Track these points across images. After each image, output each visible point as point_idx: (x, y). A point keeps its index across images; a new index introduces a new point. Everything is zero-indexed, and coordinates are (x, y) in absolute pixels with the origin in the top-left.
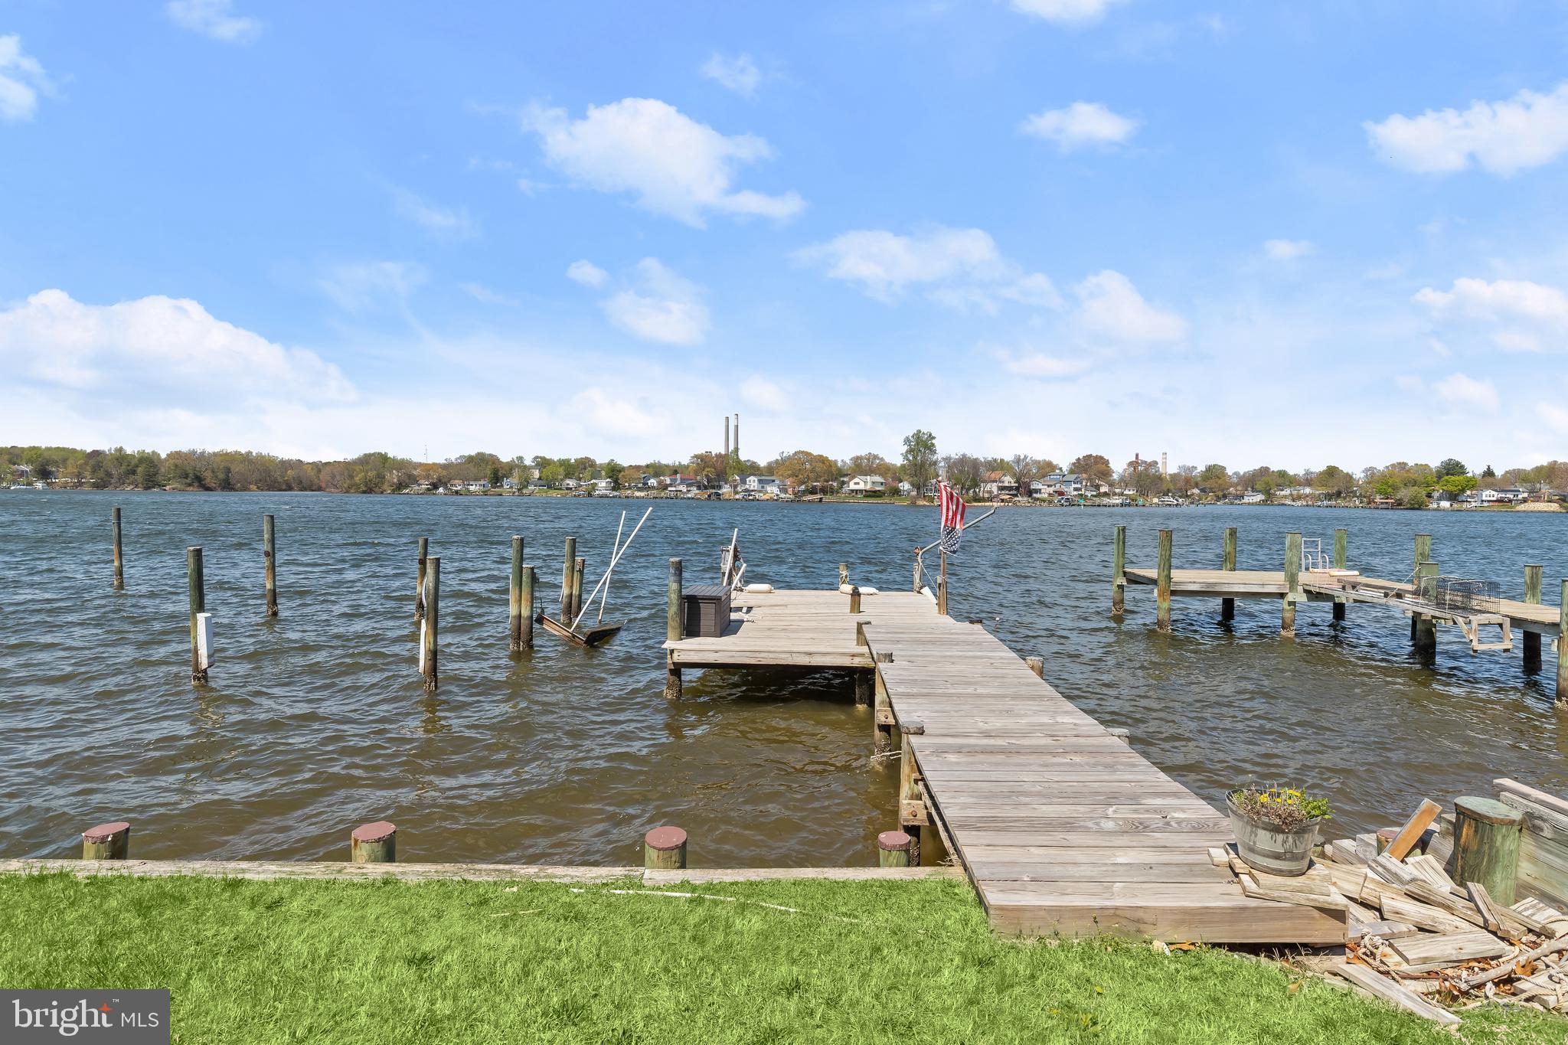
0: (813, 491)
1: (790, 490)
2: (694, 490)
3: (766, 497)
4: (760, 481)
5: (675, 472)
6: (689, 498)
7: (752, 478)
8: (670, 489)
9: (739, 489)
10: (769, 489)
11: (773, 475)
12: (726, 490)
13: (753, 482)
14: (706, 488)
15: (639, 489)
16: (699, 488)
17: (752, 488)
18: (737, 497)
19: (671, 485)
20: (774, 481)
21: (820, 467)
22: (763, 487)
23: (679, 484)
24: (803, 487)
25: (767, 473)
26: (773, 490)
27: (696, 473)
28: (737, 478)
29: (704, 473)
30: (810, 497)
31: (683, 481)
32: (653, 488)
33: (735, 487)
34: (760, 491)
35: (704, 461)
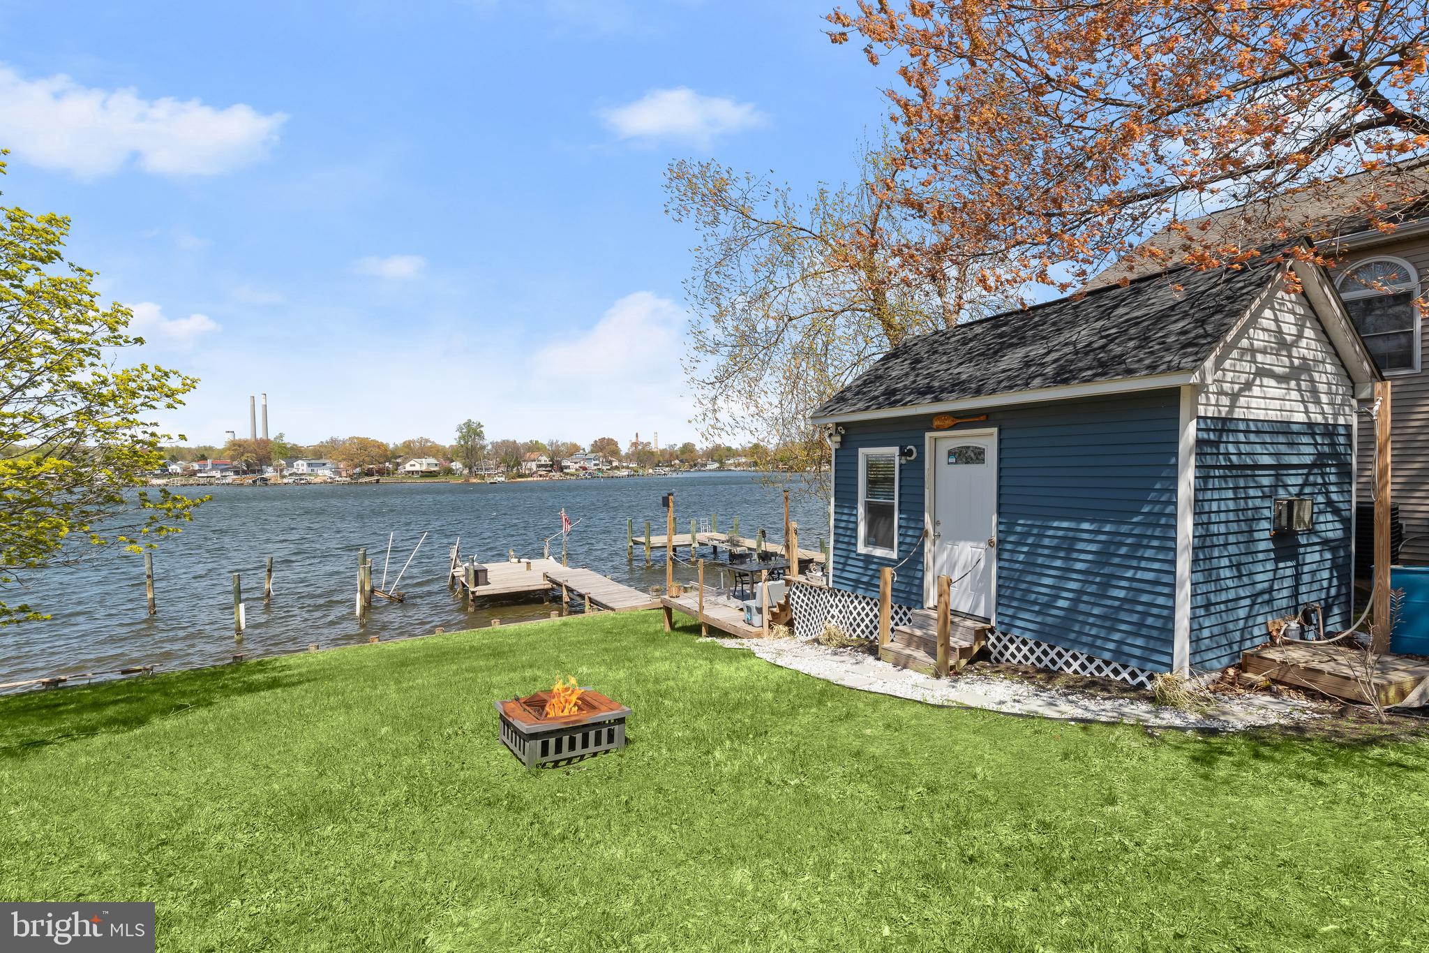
0: (369, 473)
1: (344, 474)
2: (231, 477)
3: (318, 480)
4: (309, 465)
5: (203, 458)
6: (228, 484)
7: (300, 462)
8: (199, 475)
9: (285, 473)
10: (320, 472)
11: (321, 458)
12: (269, 473)
13: (301, 466)
14: (245, 473)
15: (157, 476)
16: (237, 473)
17: (300, 472)
18: (285, 481)
19: (200, 471)
20: (324, 464)
21: (375, 452)
22: (312, 470)
23: (211, 470)
24: (358, 470)
25: (318, 455)
26: (325, 474)
27: (233, 458)
28: (283, 462)
29: (244, 458)
30: (367, 479)
31: (214, 467)
32: (176, 474)
33: (282, 471)
34: (310, 475)
35: (238, 447)
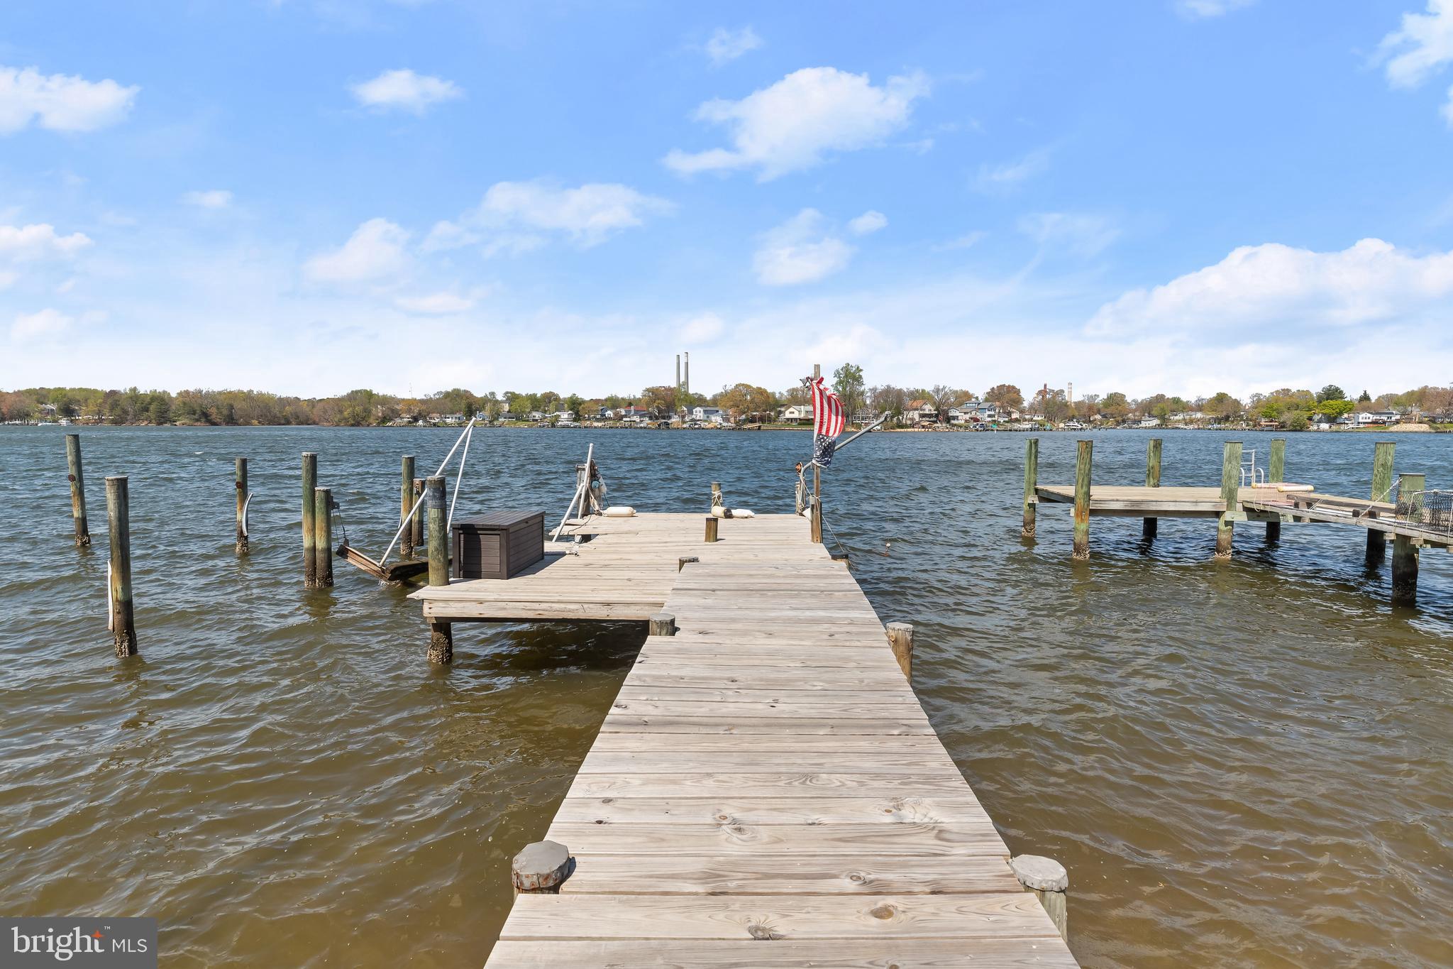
0: (753, 420)
1: (732, 419)
2: (647, 420)
3: (710, 426)
4: (705, 411)
5: (630, 404)
6: (641, 428)
7: (698, 409)
8: (624, 419)
9: (686, 419)
10: (713, 418)
11: (717, 406)
12: (675, 420)
13: (699, 413)
14: (657, 418)
15: (598, 420)
16: (651, 418)
17: (698, 418)
18: (685, 426)
19: (625, 416)
20: (717, 411)
21: (758, 398)
22: (708, 417)
23: (633, 415)
24: (743, 417)
25: (710, 405)
26: (717, 420)
27: (648, 405)
28: (685, 409)
29: (655, 404)
30: (750, 426)
31: (636, 413)
32: (610, 419)
33: (683, 417)
34: (705, 421)
35: (655, 394)
